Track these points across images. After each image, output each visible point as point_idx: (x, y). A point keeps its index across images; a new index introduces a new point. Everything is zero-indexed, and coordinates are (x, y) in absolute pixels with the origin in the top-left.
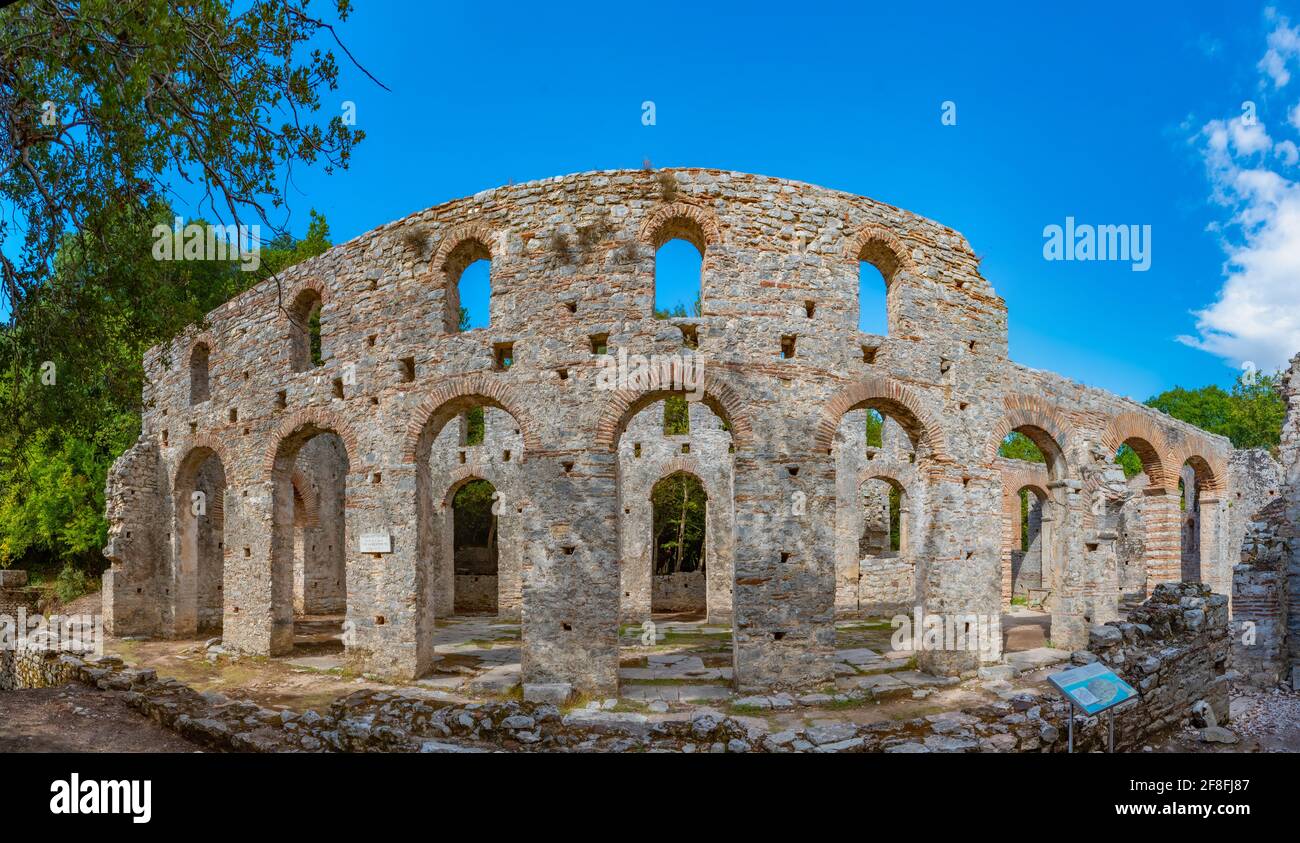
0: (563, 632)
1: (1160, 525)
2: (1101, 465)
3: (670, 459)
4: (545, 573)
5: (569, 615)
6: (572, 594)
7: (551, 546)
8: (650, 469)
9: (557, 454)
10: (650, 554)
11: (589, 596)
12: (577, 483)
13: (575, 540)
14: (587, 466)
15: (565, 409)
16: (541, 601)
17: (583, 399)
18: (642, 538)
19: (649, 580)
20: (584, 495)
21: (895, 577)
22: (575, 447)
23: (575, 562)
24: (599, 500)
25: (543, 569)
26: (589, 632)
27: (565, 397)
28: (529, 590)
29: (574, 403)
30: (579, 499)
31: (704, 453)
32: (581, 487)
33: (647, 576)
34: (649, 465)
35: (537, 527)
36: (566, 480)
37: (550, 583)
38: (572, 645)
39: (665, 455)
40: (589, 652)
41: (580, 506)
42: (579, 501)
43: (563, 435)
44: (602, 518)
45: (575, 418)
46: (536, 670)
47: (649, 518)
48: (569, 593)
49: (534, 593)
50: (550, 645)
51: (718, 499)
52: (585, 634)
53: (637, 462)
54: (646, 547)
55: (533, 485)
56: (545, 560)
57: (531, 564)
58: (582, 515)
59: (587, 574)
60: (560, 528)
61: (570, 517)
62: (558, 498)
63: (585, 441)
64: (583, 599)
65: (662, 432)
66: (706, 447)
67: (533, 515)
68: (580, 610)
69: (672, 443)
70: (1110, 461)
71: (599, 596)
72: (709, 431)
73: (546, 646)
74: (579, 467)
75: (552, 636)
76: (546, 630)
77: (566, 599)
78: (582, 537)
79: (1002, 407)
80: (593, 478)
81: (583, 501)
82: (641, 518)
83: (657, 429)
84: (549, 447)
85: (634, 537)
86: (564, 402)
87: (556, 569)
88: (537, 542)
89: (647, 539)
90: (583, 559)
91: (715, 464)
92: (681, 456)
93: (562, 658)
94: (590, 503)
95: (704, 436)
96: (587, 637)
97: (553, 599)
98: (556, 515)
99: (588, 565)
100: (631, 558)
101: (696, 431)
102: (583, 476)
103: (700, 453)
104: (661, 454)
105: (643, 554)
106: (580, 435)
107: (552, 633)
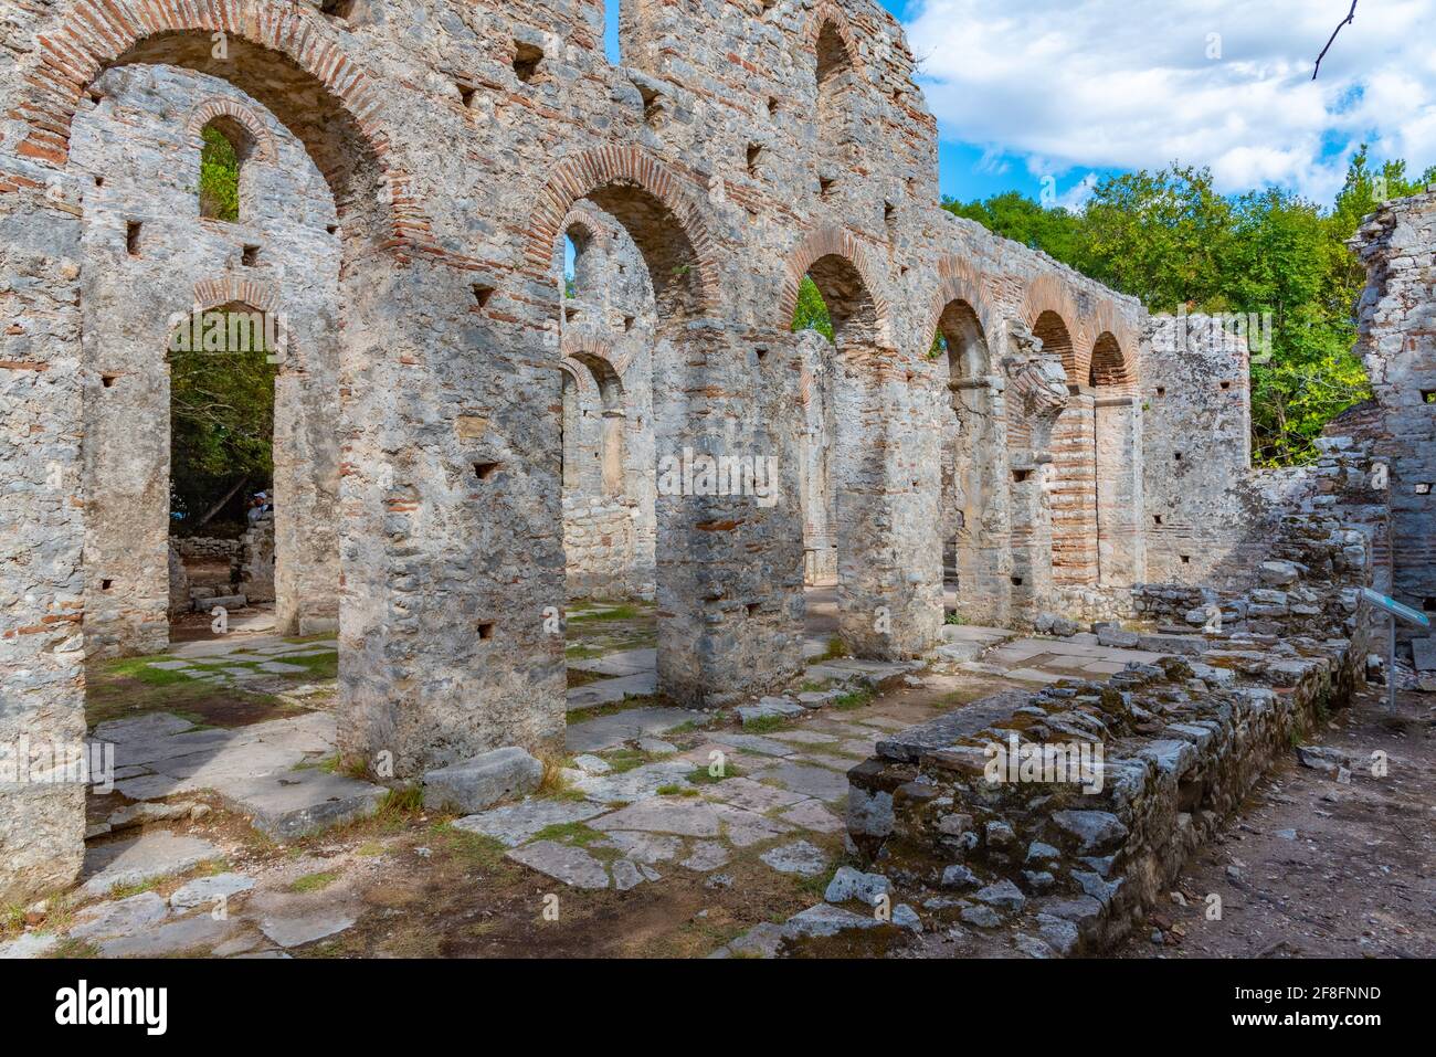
0: (480, 645)
1: (1070, 441)
2: (1027, 355)
3: (217, 273)
4: (445, 519)
5: (492, 606)
6: (494, 560)
7: (458, 461)
8: (169, 289)
9: (462, 265)
10: (166, 486)
11: (524, 562)
12: (503, 331)
13: (501, 449)
14: (520, 302)
15: (474, 174)
16: (439, 581)
17: (507, 164)
18: (147, 448)
19: (164, 548)
20: (515, 358)
21: (607, 528)
22: (493, 258)
23: (500, 495)
24: (539, 373)
25: (442, 509)
26: (525, 634)
27: (477, 147)
28: (414, 559)
29: (489, 166)
30: (506, 365)
31: (290, 272)
32: (509, 342)
33: (158, 540)
34: (165, 278)
35: (432, 416)
36: (482, 323)
37: (455, 541)
38: (496, 667)
39: (205, 262)
40: (527, 674)
41: (507, 381)
42: (506, 369)
43: (471, 227)
44: (543, 408)
45: (491, 195)
46: (432, 738)
47: (165, 400)
48: (490, 560)
49: (426, 564)
50: (458, 675)
51: (321, 373)
52: (519, 639)
53: (134, 267)
54: (157, 469)
55: (422, 320)
56: (445, 490)
57: (418, 499)
58: (512, 398)
59: (522, 518)
60: (474, 422)
61: (490, 401)
62: (469, 357)
63: (509, 248)
64: (514, 569)
65: (197, 209)
66: (295, 260)
67: (423, 389)
68: (510, 593)
69: (220, 238)
70: (1039, 350)
71: (541, 561)
72: (301, 229)
73: (450, 681)
74: (503, 300)
75: (462, 655)
76: (449, 643)
77: (485, 572)
78: (513, 445)
79: (937, 274)
80: (529, 329)
81: (514, 370)
82: (143, 400)
83: (189, 202)
84: (447, 245)
85: (127, 444)
86: (473, 156)
87: (468, 507)
88: (429, 449)
89: (160, 450)
90: (514, 489)
91: (313, 299)
92: (241, 271)
93: (479, 696)
94: (525, 374)
95: (290, 237)
96: (523, 646)
97: (459, 574)
98: (464, 394)
99: (521, 500)
100: (118, 496)
101: (273, 222)
102: (513, 320)
103: (281, 271)
104: (193, 259)
105: (150, 486)
106: (502, 236)
107: (463, 648)
